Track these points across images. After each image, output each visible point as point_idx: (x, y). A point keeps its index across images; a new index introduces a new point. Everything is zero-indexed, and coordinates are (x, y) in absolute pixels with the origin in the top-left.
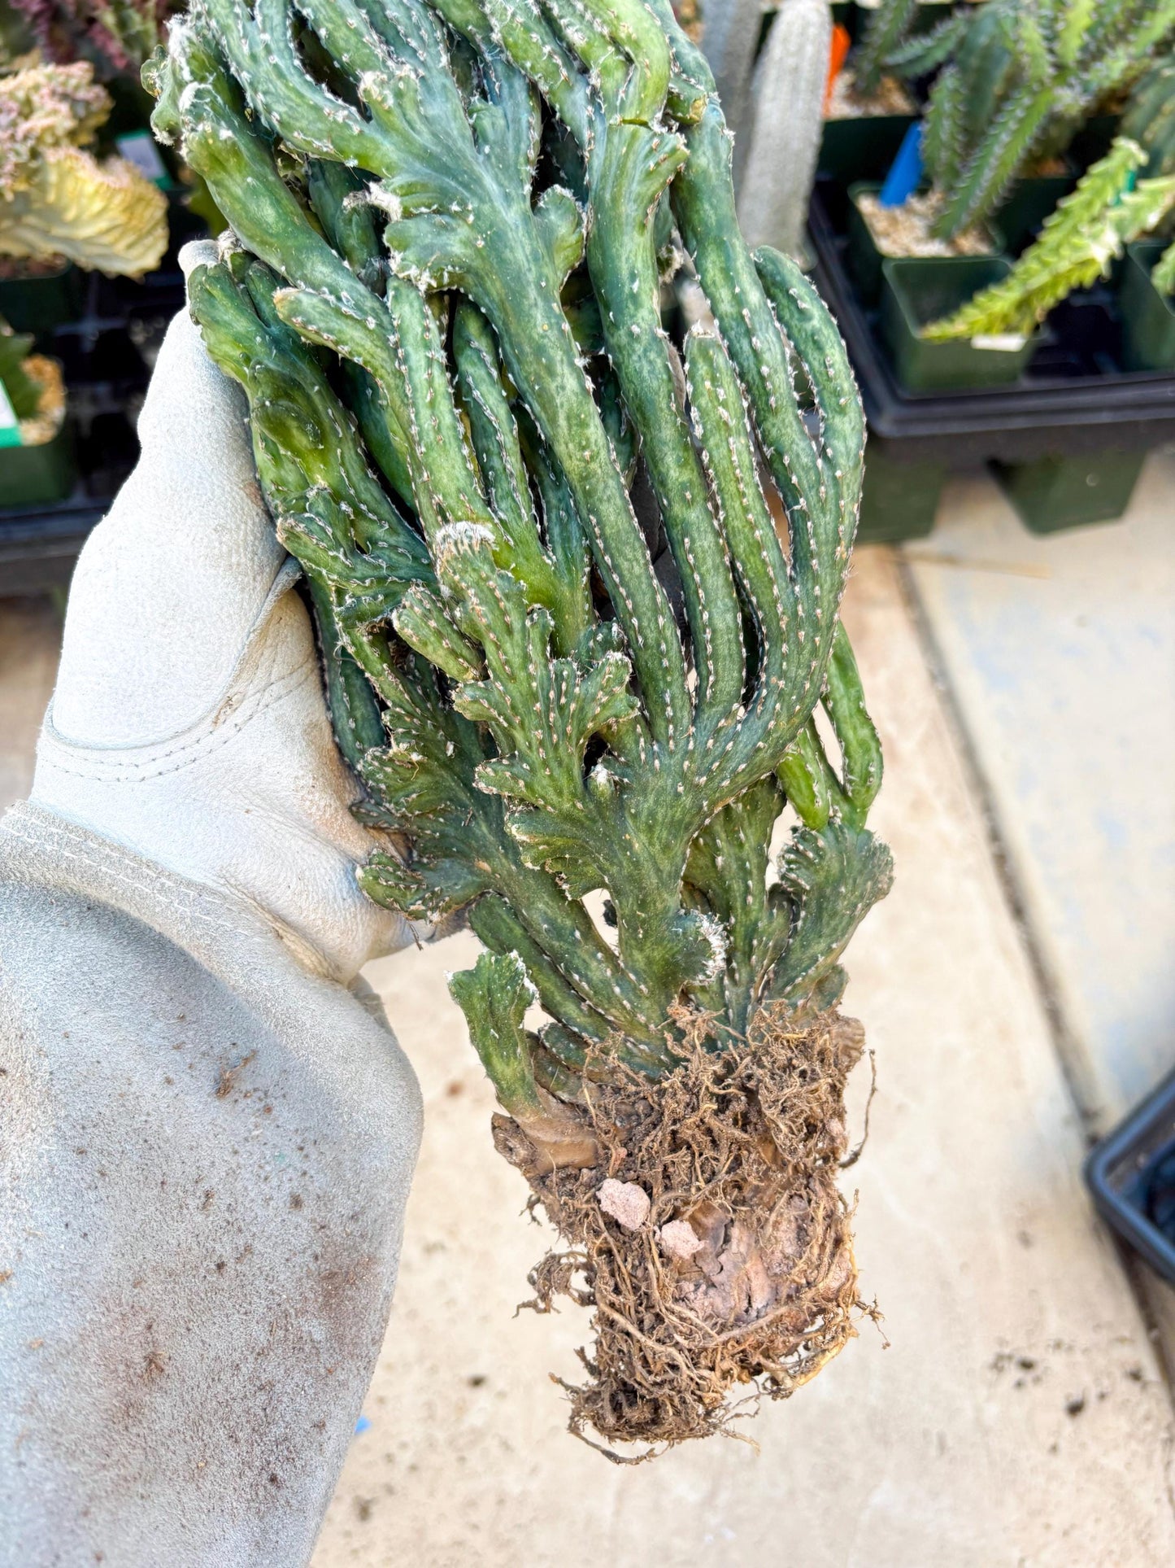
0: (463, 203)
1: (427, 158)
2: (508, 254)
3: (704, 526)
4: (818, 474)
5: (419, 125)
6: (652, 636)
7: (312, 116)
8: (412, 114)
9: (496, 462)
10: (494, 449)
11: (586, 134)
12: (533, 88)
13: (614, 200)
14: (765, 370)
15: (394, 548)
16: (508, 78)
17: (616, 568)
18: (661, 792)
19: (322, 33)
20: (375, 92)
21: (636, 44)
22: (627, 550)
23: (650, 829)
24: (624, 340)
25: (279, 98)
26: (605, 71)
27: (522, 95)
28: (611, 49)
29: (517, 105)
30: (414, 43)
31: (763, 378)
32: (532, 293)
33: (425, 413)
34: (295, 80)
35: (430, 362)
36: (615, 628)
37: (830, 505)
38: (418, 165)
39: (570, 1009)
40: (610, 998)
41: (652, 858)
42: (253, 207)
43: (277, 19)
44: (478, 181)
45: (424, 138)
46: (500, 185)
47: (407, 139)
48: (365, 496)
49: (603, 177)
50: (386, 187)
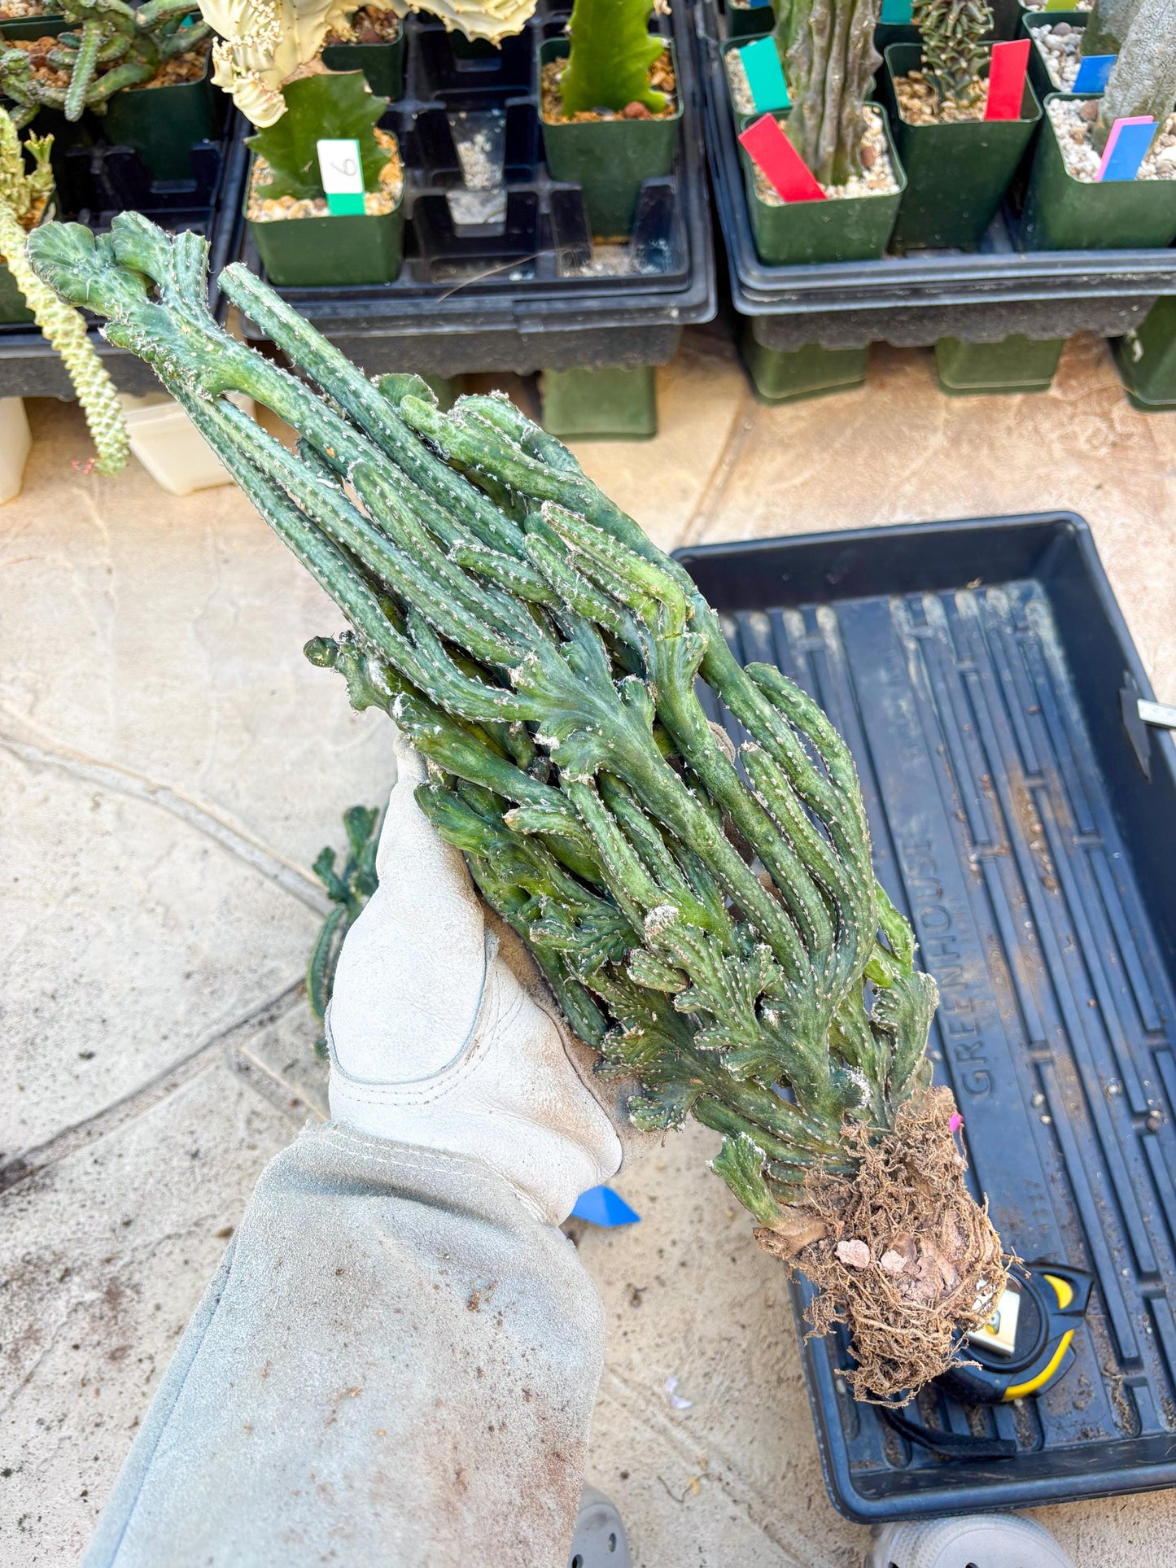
0: (592, 725)
1: (560, 703)
2: (629, 746)
3: (785, 852)
4: (838, 799)
5: (550, 687)
6: (776, 926)
7: (486, 705)
8: (544, 683)
9: (656, 860)
10: (652, 852)
11: (643, 648)
12: (598, 627)
13: (670, 680)
14: (790, 754)
15: (597, 917)
16: (577, 624)
17: (743, 896)
18: (806, 1012)
19: (469, 649)
20: (522, 682)
21: (664, 596)
22: (747, 884)
23: (806, 1035)
24: (702, 760)
25: (459, 700)
26: (645, 612)
27: (590, 633)
28: (645, 598)
29: (589, 640)
30: (519, 630)
31: (790, 759)
32: (651, 763)
33: (615, 856)
34: (463, 684)
35: (608, 826)
36: (751, 927)
37: (851, 814)
38: (557, 710)
39: (780, 1151)
40: (807, 1137)
41: (812, 1050)
42: (460, 760)
43: (433, 645)
44: (592, 704)
45: (554, 693)
46: (606, 702)
47: (545, 698)
49: (659, 670)
50: (547, 734)
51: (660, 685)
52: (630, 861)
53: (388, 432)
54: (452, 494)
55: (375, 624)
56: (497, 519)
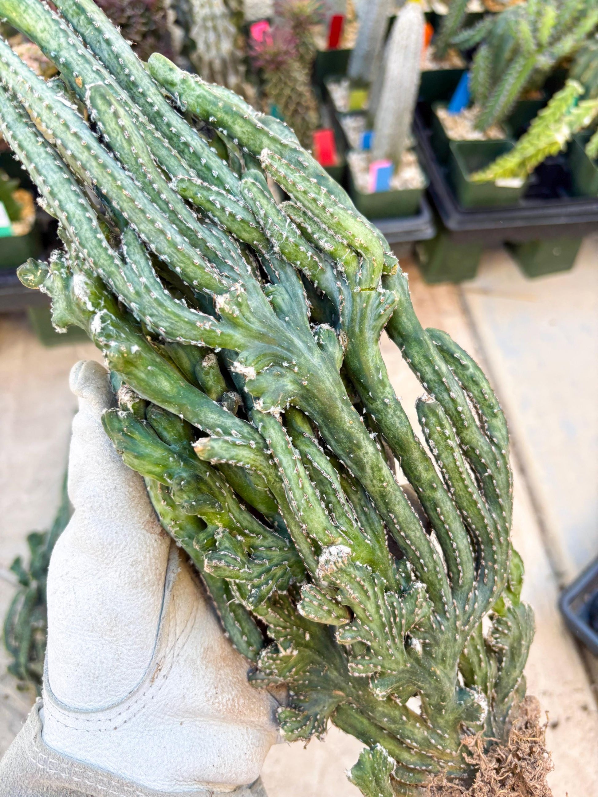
0: (289, 361)
1: (261, 336)
2: (322, 386)
3: (445, 499)
4: (494, 454)
5: (252, 319)
6: (431, 566)
7: (188, 327)
8: (248, 314)
9: (333, 499)
10: (331, 492)
11: (340, 298)
12: (300, 273)
13: (361, 331)
14: (460, 409)
15: (269, 548)
16: (283, 269)
17: (407, 537)
18: (447, 641)
19: (178, 270)
20: (227, 309)
21: (366, 249)
22: (412, 527)
23: (443, 661)
24: (381, 407)
25: (162, 319)
26: (346, 263)
27: (294, 278)
28: (348, 250)
29: (293, 285)
30: (230, 263)
31: (459, 413)
32: (339, 404)
33: (298, 493)
34: (168, 303)
35: (295, 462)
36: (409, 565)
37: (503, 469)
38: (256, 342)
39: (405, 756)
40: (429, 745)
41: (446, 675)
42: (154, 383)
43: (143, 262)
44: (292, 343)
45: (256, 326)
46: (303, 342)
47: (247, 329)
48: (245, 524)
49: (352, 320)
50: (245, 363)
51: (351, 335)
52: (312, 499)
53: (132, 78)
54: (183, 139)
55: (89, 234)
56: (220, 168)
